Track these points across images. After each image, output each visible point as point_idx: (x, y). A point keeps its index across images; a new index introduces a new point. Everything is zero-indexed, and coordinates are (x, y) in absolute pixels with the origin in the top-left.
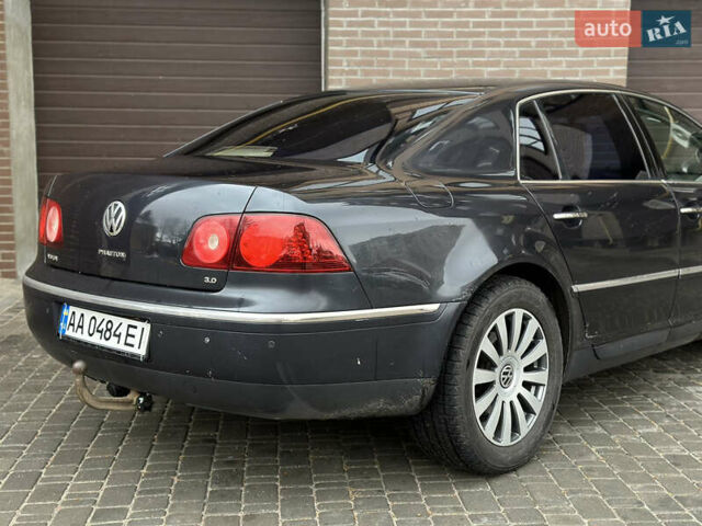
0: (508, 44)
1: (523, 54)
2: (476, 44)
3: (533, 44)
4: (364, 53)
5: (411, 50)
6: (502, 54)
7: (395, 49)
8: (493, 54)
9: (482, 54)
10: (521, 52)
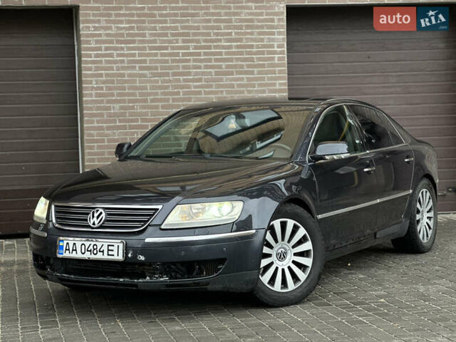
0: (206, 67)
1: (217, 73)
2: (184, 67)
3: (224, 66)
4: (107, 75)
5: (140, 72)
6: (203, 73)
7: (129, 72)
8: (196, 74)
9: (189, 74)
10: (216, 72)
